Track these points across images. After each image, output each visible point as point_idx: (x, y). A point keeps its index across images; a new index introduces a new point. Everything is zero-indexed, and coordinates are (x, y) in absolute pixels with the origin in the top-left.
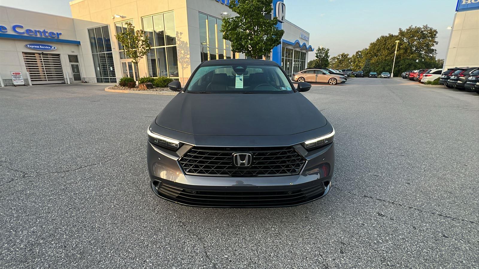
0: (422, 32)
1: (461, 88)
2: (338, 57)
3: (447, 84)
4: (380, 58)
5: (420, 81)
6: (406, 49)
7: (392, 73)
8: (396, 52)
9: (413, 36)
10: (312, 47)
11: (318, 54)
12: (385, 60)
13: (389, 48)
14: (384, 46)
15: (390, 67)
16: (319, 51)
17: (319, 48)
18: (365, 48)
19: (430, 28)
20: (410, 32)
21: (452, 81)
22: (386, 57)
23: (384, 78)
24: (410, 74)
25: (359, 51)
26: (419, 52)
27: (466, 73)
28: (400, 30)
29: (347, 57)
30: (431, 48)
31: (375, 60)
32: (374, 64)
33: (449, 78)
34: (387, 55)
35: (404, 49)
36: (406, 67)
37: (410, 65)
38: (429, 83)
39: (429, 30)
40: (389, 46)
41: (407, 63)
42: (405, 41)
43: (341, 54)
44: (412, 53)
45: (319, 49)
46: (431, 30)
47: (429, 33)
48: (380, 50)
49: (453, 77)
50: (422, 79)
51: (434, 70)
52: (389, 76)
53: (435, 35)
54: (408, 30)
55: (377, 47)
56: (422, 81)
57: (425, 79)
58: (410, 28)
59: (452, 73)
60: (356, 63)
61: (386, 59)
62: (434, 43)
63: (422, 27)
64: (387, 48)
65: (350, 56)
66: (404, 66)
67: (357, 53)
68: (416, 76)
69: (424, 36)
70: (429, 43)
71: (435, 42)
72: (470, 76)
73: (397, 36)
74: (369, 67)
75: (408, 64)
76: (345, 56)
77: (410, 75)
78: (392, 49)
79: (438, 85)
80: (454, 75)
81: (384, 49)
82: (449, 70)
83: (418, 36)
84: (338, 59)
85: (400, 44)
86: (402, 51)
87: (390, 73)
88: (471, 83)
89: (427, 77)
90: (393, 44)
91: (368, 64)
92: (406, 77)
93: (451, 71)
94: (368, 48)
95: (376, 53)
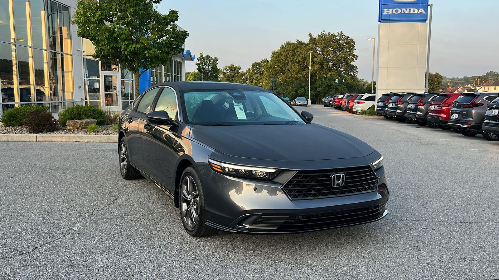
0: (337, 41)
1: (402, 119)
2: (225, 71)
3: (386, 113)
4: (290, 76)
5: (350, 111)
6: (321, 64)
7: (309, 99)
8: (310, 68)
9: (328, 46)
10: (192, 54)
11: (201, 65)
12: (297, 79)
13: (299, 61)
14: (293, 58)
15: (305, 89)
16: (201, 61)
17: (202, 56)
18: (264, 59)
19: (346, 36)
20: (323, 40)
21: (390, 110)
22: (296, 74)
23: (300, 105)
24: (335, 100)
25: (256, 64)
26: (337, 69)
27: (403, 99)
28: (310, 35)
29: (238, 72)
30: (351, 64)
31: (283, 78)
32: (282, 84)
33: (386, 107)
34: (298, 72)
35: (319, 63)
36: (324, 90)
37: (329, 87)
38: (364, 112)
39: (345, 39)
40: (299, 58)
41: (326, 84)
42: (318, 52)
43: (229, 65)
44: (330, 70)
45: (201, 58)
46: (347, 38)
47: (346, 43)
48: (288, 63)
49: (390, 105)
50: (353, 107)
51: (366, 96)
52: (306, 102)
53: (353, 47)
54: (320, 36)
55: (283, 58)
56: (354, 110)
57: (358, 108)
58: (322, 33)
59: (388, 100)
60: (254, 82)
61: (297, 77)
62: (353, 58)
63: (336, 34)
64: (297, 60)
65: (244, 70)
66: (323, 89)
67: (254, 65)
68: (344, 103)
69: (340, 47)
70: (347, 57)
71: (354, 56)
72: (409, 104)
73: (308, 44)
74: (276, 89)
75: (326, 86)
76: (235, 69)
77: (336, 102)
78: (303, 62)
79: (375, 115)
80: (391, 102)
81: (293, 62)
82: (384, 96)
83: (333, 46)
84: (224, 74)
85: (313, 56)
86: (317, 67)
87: (307, 99)
88: (411, 112)
89: (360, 105)
90: (305, 55)
91: (275, 85)
92: (330, 104)
93: (387, 97)
94: (270, 59)
95: (282, 68)
